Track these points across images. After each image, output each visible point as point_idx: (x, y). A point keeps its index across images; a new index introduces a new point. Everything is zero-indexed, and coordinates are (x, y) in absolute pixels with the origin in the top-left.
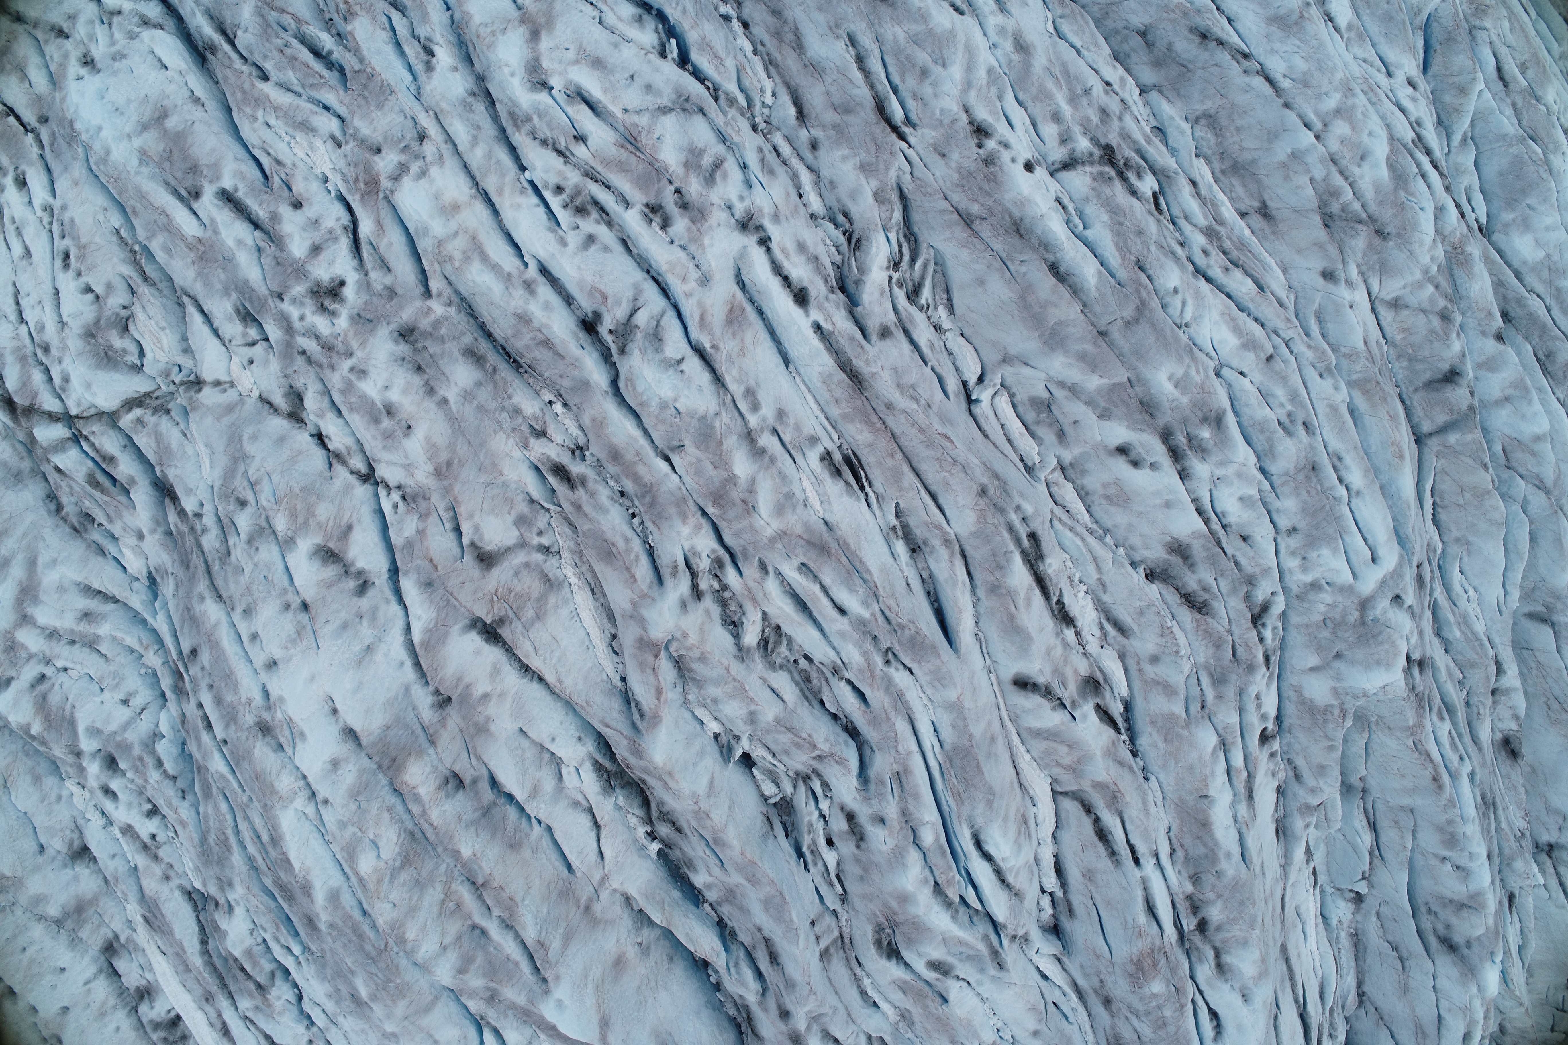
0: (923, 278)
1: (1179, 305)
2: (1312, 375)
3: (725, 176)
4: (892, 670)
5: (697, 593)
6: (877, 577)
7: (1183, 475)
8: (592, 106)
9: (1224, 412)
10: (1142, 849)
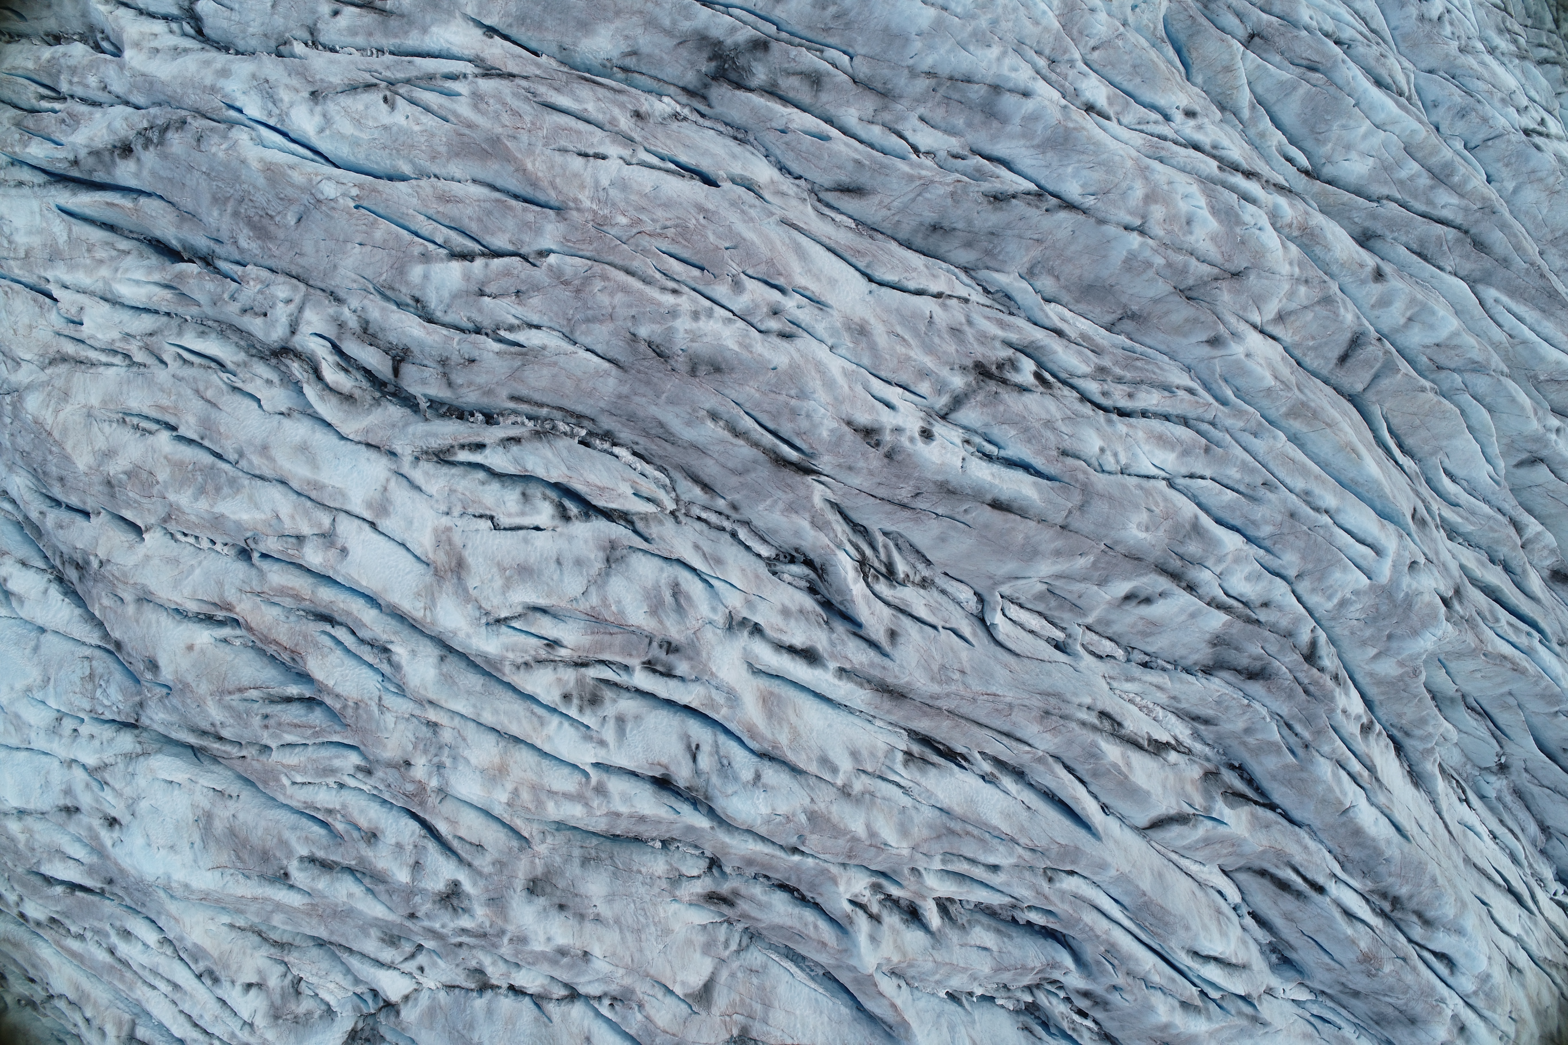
0: (889, 555)
1: (1112, 460)
2: (1247, 438)
3: (688, 598)
4: (1058, 885)
5: (875, 918)
6: (1005, 828)
7: (1191, 588)
8: (544, 611)
9: (1196, 517)
10: (1321, 880)
